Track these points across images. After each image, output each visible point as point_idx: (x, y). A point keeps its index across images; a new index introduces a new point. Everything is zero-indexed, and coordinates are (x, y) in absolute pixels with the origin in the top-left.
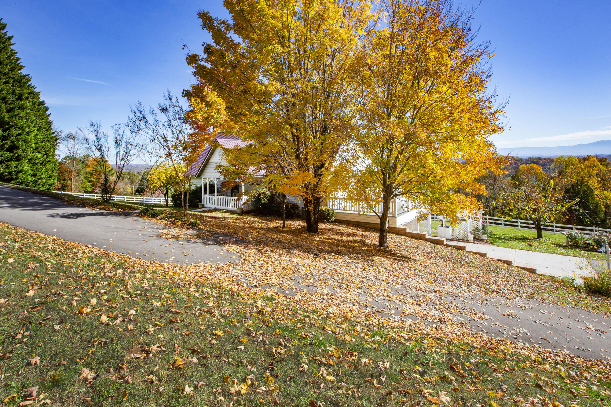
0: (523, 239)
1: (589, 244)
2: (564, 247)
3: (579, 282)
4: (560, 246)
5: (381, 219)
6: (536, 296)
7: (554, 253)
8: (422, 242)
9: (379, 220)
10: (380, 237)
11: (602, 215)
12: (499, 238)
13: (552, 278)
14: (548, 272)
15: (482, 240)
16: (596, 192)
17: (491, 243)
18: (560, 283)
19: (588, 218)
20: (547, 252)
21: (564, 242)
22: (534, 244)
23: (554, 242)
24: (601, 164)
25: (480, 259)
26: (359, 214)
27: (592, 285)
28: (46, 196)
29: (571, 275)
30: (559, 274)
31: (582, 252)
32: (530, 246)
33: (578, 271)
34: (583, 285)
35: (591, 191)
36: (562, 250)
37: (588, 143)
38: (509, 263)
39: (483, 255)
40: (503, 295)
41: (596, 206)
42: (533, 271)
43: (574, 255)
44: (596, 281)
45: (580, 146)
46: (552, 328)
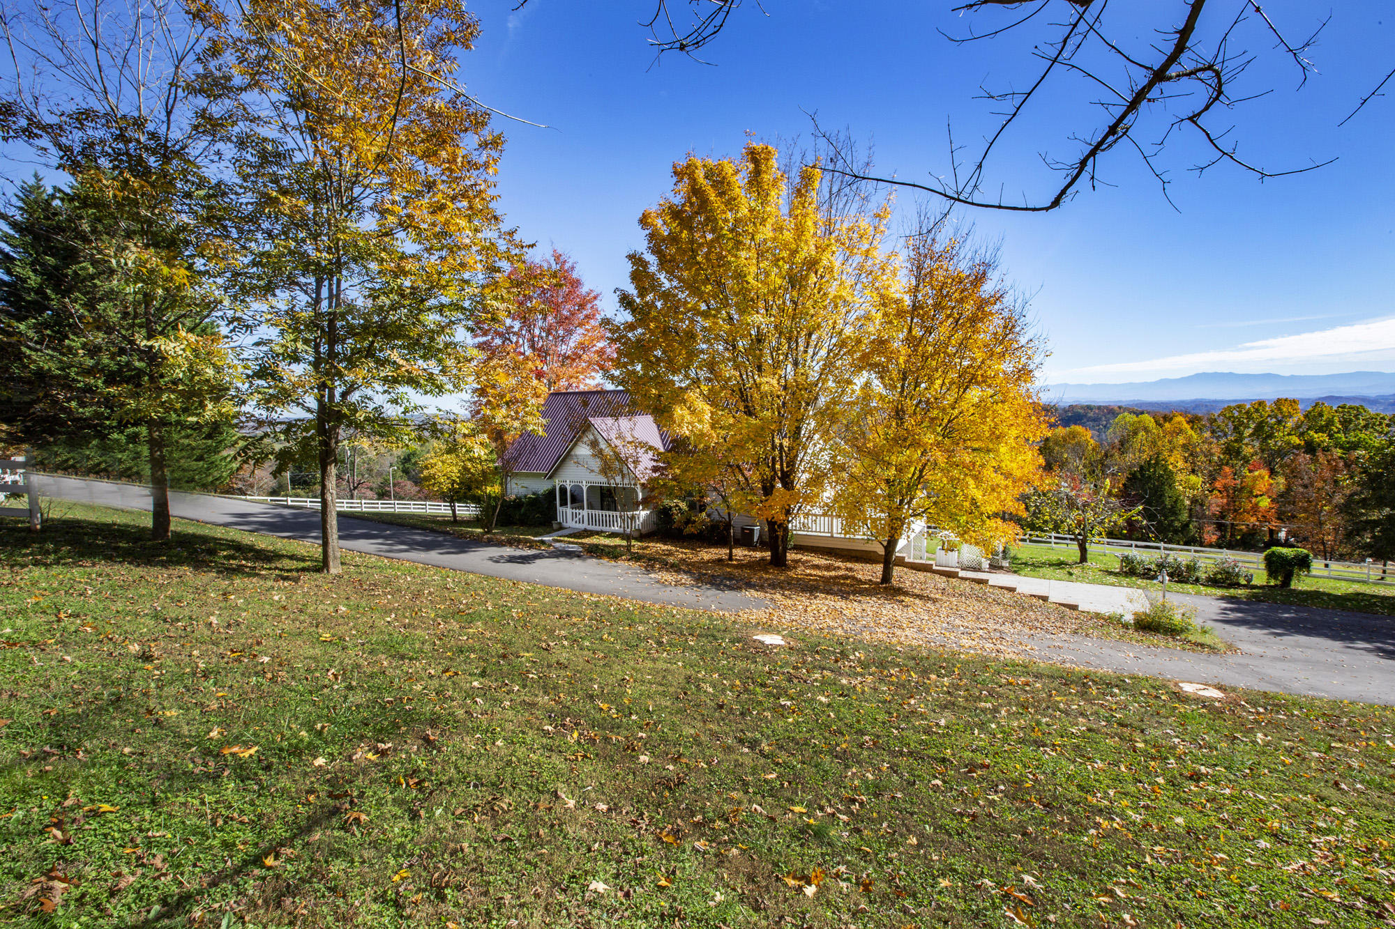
0: (1060, 564)
1: (1150, 570)
2: (1116, 574)
3: (1129, 618)
4: (1111, 573)
5: (886, 548)
6: (1080, 631)
7: (1103, 584)
8: (929, 574)
9: (883, 549)
10: (884, 571)
11: (1185, 516)
12: (1026, 564)
13: (1097, 615)
14: (1093, 608)
15: (1001, 568)
16: (1179, 477)
17: (1015, 572)
18: (1106, 621)
19: (1153, 532)
20: (1092, 582)
21: (1116, 567)
22: (1075, 571)
23: (1103, 567)
24: (1192, 428)
25: (1008, 595)
26: (832, 536)
27: (1142, 620)
28: (418, 529)
29: (1120, 611)
30: (1105, 610)
31: (1139, 581)
32: (1071, 574)
33: (1128, 605)
34: (1132, 622)
35: (1170, 475)
36: (1112, 579)
37: (1178, 377)
38: (1045, 599)
39: (1012, 590)
40: (1047, 631)
41: (1176, 502)
42: (1074, 607)
43: (1129, 586)
44: (1145, 614)
45: (1164, 383)
46: (1095, 655)
